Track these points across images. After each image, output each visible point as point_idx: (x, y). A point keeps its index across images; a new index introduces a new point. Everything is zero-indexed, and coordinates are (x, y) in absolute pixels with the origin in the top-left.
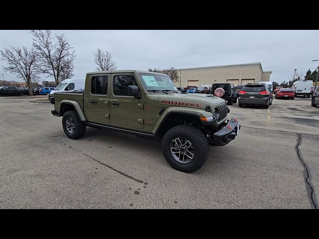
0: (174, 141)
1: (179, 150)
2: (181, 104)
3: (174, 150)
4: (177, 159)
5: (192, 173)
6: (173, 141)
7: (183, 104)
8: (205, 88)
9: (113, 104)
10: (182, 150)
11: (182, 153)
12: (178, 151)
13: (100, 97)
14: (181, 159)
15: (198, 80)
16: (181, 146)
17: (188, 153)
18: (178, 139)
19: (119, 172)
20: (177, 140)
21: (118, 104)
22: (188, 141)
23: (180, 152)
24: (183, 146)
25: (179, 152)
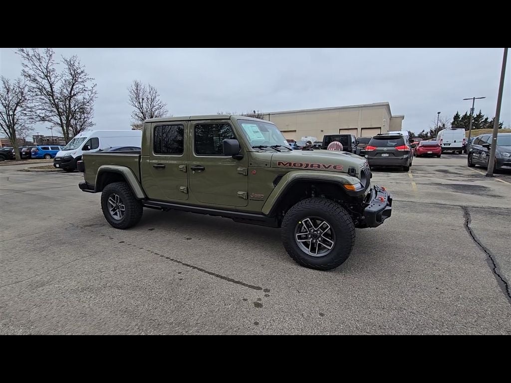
0: (302, 223)
1: (310, 236)
2: (310, 165)
3: (300, 238)
4: (307, 251)
5: (330, 271)
6: (300, 223)
7: (312, 166)
8: (308, 142)
9: (194, 170)
10: (315, 237)
11: (314, 241)
12: (306, 238)
13: (170, 159)
14: (313, 250)
15: (295, 131)
16: (312, 231)
17: (324, 241)
18: (308, 219)
19: (217, 276)
20: (306, 222)
21: (203, 170)
22: (324, 222)
23: (312, 239)
24: (317, 231)
25: (310, 240)
